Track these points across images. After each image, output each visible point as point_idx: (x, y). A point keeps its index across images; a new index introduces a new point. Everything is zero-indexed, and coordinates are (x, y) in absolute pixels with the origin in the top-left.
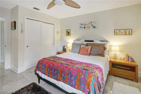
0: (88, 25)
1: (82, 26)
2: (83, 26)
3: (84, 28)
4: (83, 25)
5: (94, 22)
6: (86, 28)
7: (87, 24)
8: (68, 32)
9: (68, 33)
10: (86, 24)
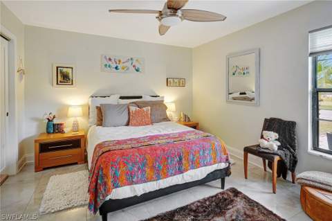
0: (124, 64)
1: (110, 63)
2: (112, 65)
3: (116, 68)
4: (113, 61)
5: (137, 60)
6: (120, 70)
7: (122, 61)
8: (61, 72)
9: (64, 78)
10: (120, 61)
